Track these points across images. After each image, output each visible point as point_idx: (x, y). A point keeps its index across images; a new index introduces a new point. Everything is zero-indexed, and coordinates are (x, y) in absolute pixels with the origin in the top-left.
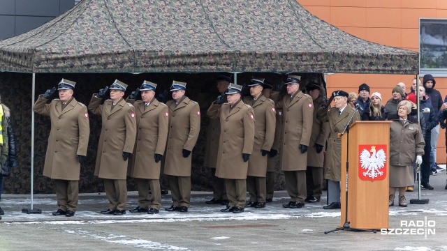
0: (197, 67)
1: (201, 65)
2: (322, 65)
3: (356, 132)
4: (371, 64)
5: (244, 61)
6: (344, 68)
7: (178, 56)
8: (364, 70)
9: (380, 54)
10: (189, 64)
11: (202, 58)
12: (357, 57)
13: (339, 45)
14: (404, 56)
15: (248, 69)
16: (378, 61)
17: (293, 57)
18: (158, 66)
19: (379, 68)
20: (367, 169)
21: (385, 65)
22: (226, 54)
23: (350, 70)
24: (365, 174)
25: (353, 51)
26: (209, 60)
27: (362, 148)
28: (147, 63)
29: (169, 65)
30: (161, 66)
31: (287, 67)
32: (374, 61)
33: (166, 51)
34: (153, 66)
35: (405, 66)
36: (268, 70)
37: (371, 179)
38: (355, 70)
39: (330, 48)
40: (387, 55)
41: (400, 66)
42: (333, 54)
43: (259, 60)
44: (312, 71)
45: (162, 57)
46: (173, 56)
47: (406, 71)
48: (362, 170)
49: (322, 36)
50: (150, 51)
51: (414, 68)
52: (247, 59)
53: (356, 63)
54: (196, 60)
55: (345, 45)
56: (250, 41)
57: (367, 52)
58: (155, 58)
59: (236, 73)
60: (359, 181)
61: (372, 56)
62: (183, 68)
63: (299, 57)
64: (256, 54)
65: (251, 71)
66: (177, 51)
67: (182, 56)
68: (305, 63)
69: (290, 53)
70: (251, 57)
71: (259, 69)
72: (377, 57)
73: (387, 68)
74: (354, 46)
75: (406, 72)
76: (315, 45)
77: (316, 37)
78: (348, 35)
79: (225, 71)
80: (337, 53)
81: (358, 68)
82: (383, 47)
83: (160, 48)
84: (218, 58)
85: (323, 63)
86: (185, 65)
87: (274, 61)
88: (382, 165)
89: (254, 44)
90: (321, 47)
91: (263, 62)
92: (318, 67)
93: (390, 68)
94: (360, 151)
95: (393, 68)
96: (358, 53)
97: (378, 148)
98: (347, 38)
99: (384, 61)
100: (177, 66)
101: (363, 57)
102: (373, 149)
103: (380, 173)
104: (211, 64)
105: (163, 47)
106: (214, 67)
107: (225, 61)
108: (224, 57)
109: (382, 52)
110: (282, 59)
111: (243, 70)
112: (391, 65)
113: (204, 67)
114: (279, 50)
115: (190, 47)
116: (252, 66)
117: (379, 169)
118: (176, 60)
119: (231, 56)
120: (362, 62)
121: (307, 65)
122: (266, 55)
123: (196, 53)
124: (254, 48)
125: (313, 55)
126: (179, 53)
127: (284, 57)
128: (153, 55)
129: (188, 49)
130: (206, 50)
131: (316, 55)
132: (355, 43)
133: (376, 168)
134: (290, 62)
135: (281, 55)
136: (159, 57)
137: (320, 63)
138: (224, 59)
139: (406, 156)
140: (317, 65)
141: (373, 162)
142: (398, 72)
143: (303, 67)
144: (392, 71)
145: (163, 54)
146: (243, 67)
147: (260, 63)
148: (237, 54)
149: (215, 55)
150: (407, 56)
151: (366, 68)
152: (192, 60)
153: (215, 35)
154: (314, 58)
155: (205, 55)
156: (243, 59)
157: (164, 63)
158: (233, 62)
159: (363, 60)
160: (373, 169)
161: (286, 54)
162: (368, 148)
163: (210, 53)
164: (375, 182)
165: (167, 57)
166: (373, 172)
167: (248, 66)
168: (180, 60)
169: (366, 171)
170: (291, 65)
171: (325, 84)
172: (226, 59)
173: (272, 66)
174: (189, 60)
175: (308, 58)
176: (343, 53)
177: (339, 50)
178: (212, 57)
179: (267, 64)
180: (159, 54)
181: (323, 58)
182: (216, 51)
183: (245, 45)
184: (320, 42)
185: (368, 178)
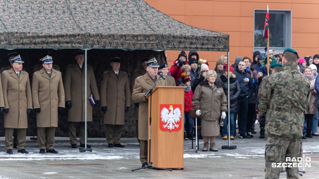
0: (57, 44)
1: (60, 43)
2: (153, 44)
3: (158, 94)
4: (191, 43)
5: (93, 41)
6: (170, 46)
7: (42, 37)
8: (186, 48)
9: (198, 35)
10: (50, 43)
11: (60, 38)
12: (180, 38)
13: (168, 29)
14: (217, 37)
15: (96, 47)
16: (197, 41)
17: (131, 38)
18: (27, 44)
19: (198, 46)
20: (166, 123)
21: (203, 44)
22: (79, 35)
23: (175, 48)
24: (165, 126)
25: (178, 34)
26: (66, 40)
27: (162, 107)
28: (19, 42)
29: (35, 44)
30: (29, 44)
31: (126, 45)
32: (194, 41)
33: (33, 33)
34: (23, 44)
35: (218, 45)
36: (111, 48)
37: (169, 130)
38: (179, 48)
39: (160, 31)
40: (204, 37)
41: (214, 45)
42: (162, 36)
43: (104, 40)
44: (145, 48)
45: (30, 37)
46: (38, 37)
47: (219, 48)
48: (162, 123)
49: (156, 22)
50: (21, 33)
51: (225, 46)
52: (95, 39)
53: (180, 42)
54: (56, 40)
55: (173, 29)
56: (99, 26)
57: (189, 34)
58: (25, 38)
59: (86, 50)
60: (160, 132)
61: (192, 38)
62: (45, 45)
63: (135, 38)
64: (102, 35)
65: (98, 48)
66: (42, 33)
67: (45, 37)
68: (140, 42)
69: (129, 35)
70: (98, 37)
71: (104, 46)
72: (197, 38)
73: (204, 47)
74: (179, 30)
75: (219, 50)
76: (149, 29)
77: (151, 23)
78: (176, 22)
79: (78, 48)
80: (165, 35)
81: (182, 46)
82: (202, 31)
83: (29, 31)
84: (72, 39)
85: (154, 42)
86: (47, 43)
87: (116, 41)
88: (178, 119)
89: (102, 28)
90: (153, 30)
91: (107, 42)
92: (150, 45)
93: (206, 47)
94: (161, 109)
95: (209, 47)
96: (181, 35)
97: (175, 107)
98: (176, 24)
99: (202, 42)
100: (41, 44)
101: (185, 38)
102: (171, 108)
103: (176, 126)
104: (68, 43)
105: (32, 30)
106: (69, 45)
107: (78, 40)
108: (77, 38)
109: (200, 34)
110: (122, 40)
111: (92, 47)
112: (207, 44)
113: (62, 45)
114: (120, 32)
115: (52, 30)
116: (99, 44)
117: (175, 123)
118: (40, 40)
119: (82, 37)
120: (184, 42)
121: (141, 44)
122: (110, 36)
123: (56, 34)
124: (102, 31)
125: (145, 36)
126: (43, 35)
127: (124, 37)
128: (23, 36)
129: (51, 32)
130: (64, 32)
131: (148, 36)
132: (181, 28)
133: (174, 122)
134: (128, 42)
135: (122, 36)
136: (27, 38)
137: (152, 42)
138: (77, 39)
139: (216, 113)
140: (149, 44)
141: (171, 118)
142: (213, 49)
143: (138, 45)
144: (208, 49)
145: (31, 35)
146: (92, 45)
147: (105, 42)
148: (87, 35)
149: (71, 36)
150: (219, 37)
151: (188, 46)
152: (53, 40)
153: (73, 21)
154: (147, 38)
155: (62, 36)
156: (92, 39)
157: (31, 42)
158: (84, 41)
159: (186, 40)
160: (171, 123)
161: (125, 36)
162: (167, 107)
163: (67, 35)
164: (172, 132)
165: (33, 37)
166: (171, 125)
167: (96, 44)
168: (44, 39)
169: (165, 124)
170: (129, 44)
171: (165, 58)
172: (79, 39)
173: (114, 45)
174: (50, 40)
175: (142, 38)
176: (170, 35)
177: (167, 33)
178: (68, 37)
179: (110, 43)
180: (28, 35)
181: (154, 39)
182: (71, 33)
183: (95, 29)
184: (154, 27)
185: (167, 130)
